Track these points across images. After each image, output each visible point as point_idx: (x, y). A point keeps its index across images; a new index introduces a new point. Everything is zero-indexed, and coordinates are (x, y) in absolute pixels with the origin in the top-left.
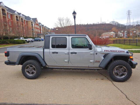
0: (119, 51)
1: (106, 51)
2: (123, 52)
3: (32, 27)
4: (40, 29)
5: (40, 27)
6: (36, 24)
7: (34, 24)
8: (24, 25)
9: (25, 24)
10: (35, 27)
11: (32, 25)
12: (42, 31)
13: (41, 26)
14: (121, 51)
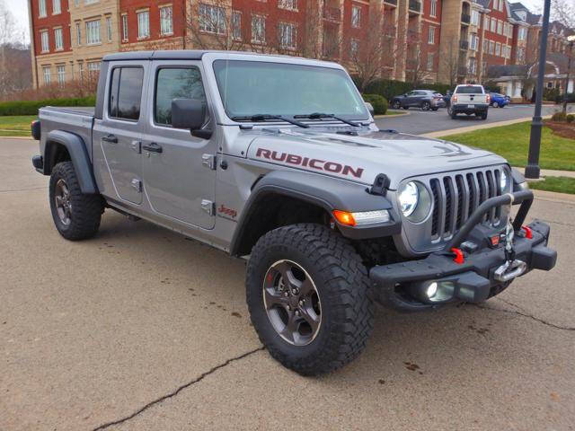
0: (327, 166)
1: (262, 157)
2: (350, 176)
3: (464, 28)
4: (514, 42)
5: (516, 28)
6: (495, 14)
7: (482, 13)
8: (420, 19)
9: (426, 16)
10: (486, 27)
11: (466, 18)
12: (520, 53)
13: (523, 22)
14: (339, 167)
